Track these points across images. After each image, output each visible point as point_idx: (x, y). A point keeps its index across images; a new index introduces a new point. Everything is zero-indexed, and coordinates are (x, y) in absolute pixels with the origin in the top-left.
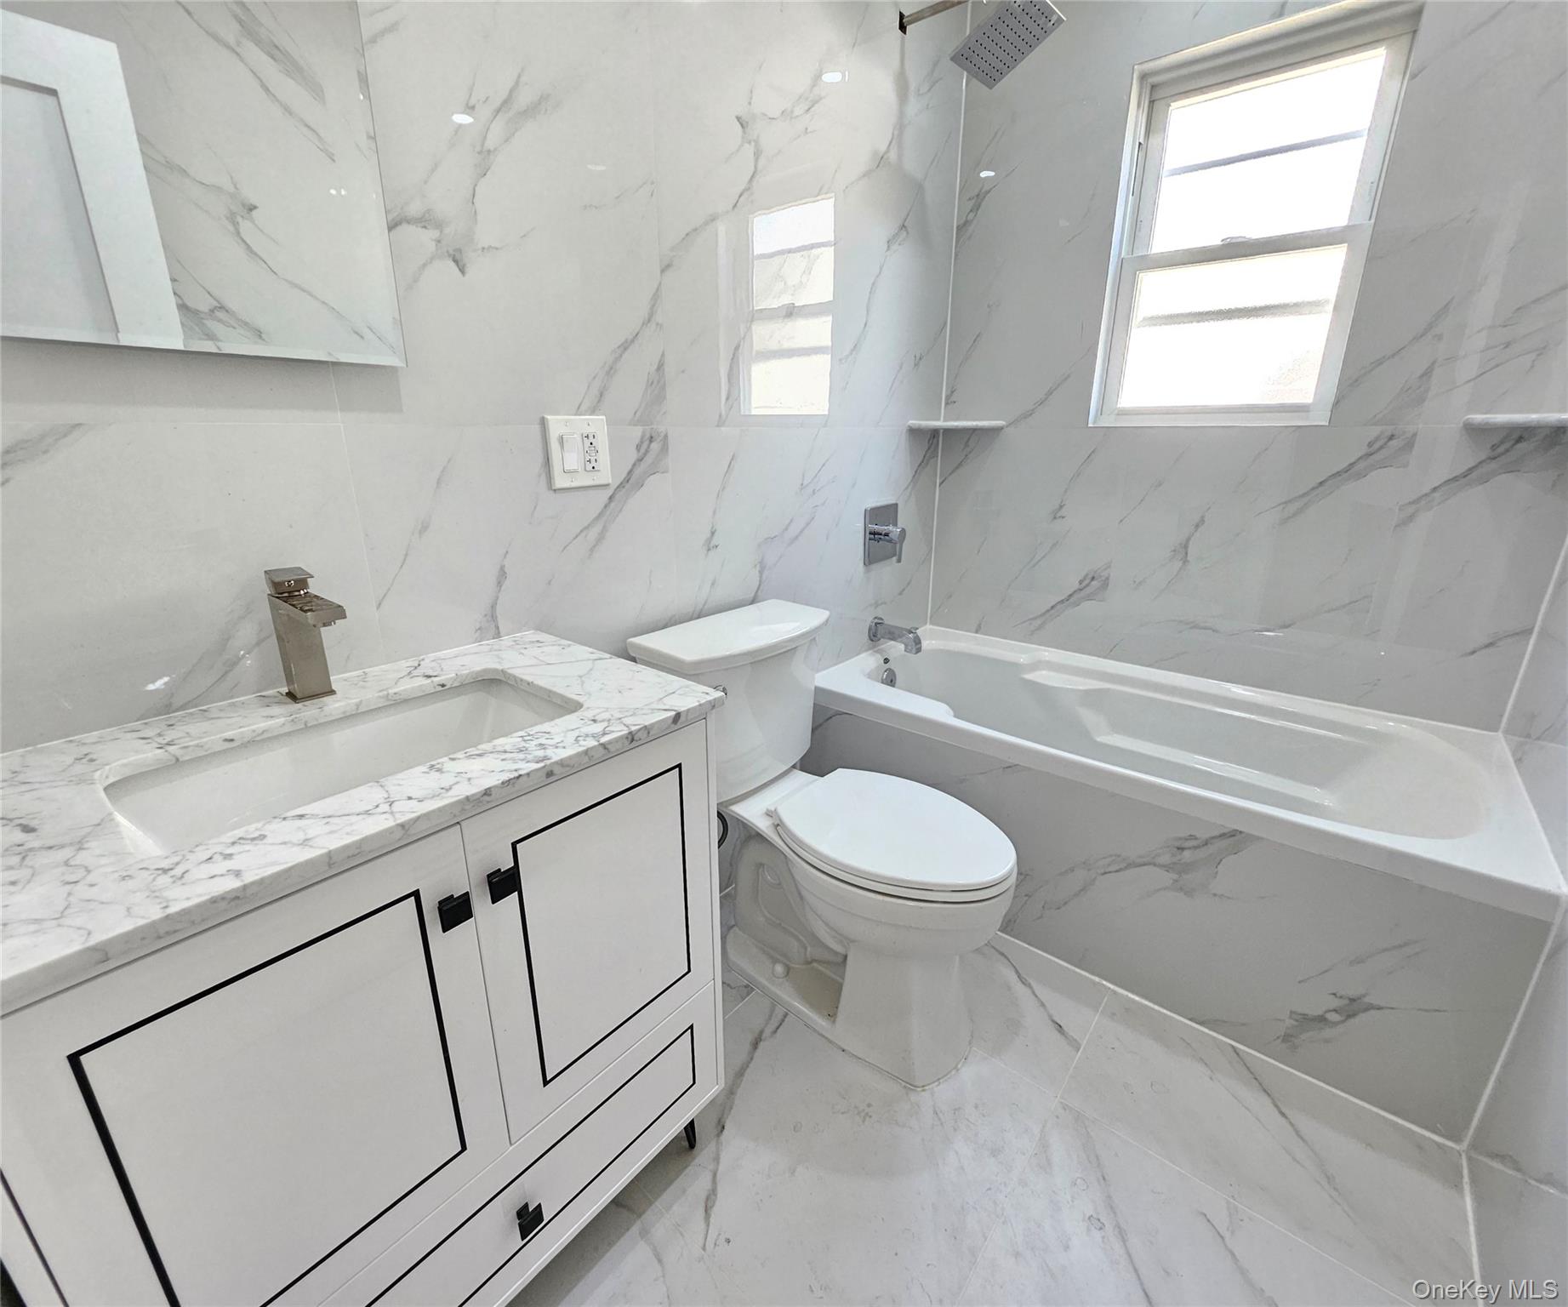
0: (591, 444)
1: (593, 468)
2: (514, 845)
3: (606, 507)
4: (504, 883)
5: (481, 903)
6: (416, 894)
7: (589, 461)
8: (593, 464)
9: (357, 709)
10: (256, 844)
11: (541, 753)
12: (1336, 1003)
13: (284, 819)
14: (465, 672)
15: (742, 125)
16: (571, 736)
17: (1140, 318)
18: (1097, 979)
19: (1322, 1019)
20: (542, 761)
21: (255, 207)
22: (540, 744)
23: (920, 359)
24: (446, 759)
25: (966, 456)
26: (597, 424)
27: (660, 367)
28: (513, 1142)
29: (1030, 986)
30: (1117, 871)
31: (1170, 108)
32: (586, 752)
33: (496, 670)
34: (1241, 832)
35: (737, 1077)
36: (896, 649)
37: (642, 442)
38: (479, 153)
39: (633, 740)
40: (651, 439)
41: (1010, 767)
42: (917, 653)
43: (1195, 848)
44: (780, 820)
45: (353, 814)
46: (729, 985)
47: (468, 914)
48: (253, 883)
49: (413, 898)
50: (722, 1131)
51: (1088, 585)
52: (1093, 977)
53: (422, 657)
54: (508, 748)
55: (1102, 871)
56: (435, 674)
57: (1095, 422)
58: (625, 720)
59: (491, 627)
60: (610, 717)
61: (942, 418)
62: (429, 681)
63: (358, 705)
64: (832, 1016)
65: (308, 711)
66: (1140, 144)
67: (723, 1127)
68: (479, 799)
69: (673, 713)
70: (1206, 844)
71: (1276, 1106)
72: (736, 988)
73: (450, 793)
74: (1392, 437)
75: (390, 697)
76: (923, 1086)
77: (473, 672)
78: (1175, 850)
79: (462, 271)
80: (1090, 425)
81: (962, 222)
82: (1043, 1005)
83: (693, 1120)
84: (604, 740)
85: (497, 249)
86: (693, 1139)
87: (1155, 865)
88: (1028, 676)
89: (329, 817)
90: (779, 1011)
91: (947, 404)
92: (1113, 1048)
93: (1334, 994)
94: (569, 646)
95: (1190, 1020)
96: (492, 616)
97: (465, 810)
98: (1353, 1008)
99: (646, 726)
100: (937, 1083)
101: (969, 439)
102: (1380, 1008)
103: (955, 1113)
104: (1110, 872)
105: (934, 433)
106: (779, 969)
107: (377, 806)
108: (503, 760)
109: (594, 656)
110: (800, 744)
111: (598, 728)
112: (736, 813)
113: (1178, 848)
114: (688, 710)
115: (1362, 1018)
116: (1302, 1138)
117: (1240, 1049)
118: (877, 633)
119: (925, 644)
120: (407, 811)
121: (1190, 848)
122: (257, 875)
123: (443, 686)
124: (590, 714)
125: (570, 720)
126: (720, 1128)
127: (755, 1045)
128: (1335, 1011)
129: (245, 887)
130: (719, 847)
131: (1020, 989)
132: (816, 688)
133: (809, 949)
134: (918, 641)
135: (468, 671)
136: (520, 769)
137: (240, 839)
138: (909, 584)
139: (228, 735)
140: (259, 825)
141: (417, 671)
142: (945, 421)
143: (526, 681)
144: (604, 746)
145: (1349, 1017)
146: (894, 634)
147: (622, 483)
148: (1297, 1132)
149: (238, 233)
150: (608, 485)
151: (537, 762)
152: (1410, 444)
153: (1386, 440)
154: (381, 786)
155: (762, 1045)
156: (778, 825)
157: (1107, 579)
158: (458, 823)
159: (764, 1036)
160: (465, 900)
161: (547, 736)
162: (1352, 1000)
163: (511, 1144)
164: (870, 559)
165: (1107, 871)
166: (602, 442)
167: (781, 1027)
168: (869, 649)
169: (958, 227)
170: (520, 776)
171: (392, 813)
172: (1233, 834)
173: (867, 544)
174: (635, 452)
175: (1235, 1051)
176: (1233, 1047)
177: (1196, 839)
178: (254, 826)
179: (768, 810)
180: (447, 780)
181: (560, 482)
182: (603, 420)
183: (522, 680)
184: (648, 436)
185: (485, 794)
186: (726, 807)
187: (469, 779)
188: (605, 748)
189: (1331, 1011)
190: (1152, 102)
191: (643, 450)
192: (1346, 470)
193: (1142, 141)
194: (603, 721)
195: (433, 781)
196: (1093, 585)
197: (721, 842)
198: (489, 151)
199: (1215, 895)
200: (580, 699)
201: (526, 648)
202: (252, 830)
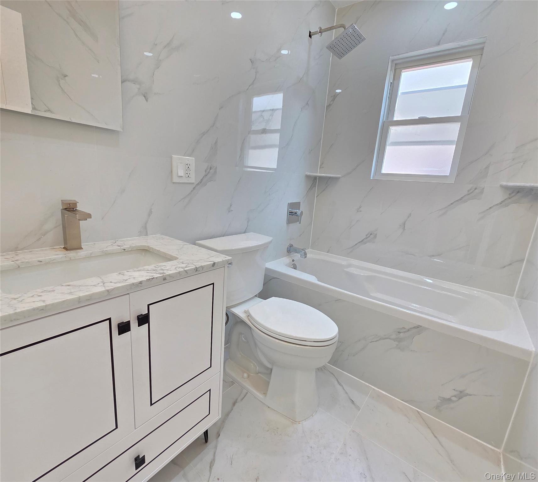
0: (188, 167)
1: (188, 176)
2: (148, 306)
3: (192, 191)
4: (143, 320)
5: (134, 325)
6: (110, 319)
7: (187, 174)
8: (188, 175)
9: (91, 255)
10: (51, 293)
11: (162, 272)
12: (456, 393)
13: (62, 286)
14: (133, 245)
15: (252, 62)
16: (174, 267)
17: (390, 142)
18: (368, 384)
19: (449, 400)
20: (162, 274)
21: (67, 76)
22: (162, 269)
23: (311, 150)
24: (125, 271)
25: (326, 187)
26: (191, 160)
27: (216, 143)
28: (136, 428)
29: (342, 386)
30: (376, 341)
31: (402, 72)
32: (179, 272)
33: (145, 246)
34: (421, 326)
35: (226, 416)
36: (297, 256)
37: (207, 169)
38: (157, 60)
39: (197, 270)
40: (211, 168)
41: (338, 300)
42: (305, 258)
43: (404, 332)
44: (250, 314)
45: (89, 286)
46: (225, 381)
47: (129, 330)
48: (49, 305)
49: (108, 321)
50: (219, 437)
51: (369, 237)
52: (366, 383)
53: (117, 240)
54: (149, 269)
55: (371, 341)
56: (122, 245)
57: (373, 178)
58: (194, 264)
59: (144, 231)
60: (189, 262)
61: (318, 173)
62: (119, 247)
63: (91, 254)
64: (265, 394)
65: (72, 254)
66: (391, 83)
67: (219, 435)
68: (137, 285)
69: (213, 262)
70: (409, 331)
71: (433, 434)
72: (228, 382)
73: (127, 281)
74: (476, 189)
75: (104, 252)
76: (299, 422)
77: (137, 246)
78: (397, 333)
79: (147, 100)
80: (371, 179)
81: (328, 104)
82: (347, 393)
83: (207, 430)
84: (185, 269)
85: (160, 94)
86: (207, 439)
87: (390, 339)
88: (346, 270)
89: (80, 286)
90: (245, 391)
91: (320, 168)
92: (373, 410)
93: (454, 390)
94: (174, 240)
95: (402, 400)
96: (145, 228)
97: (132, 288)
98: (461, 395)
99: (202, 266)
100: (305, 421)
101: (328, 181)
102: (470, 395)
103: (311, 432)
104: (374, 342)
105: (315, 178)
106: (245, 375)
107: (98, 284)
108: (147, 273)
109: (183, 244)
110: (259, 288)
111: (184, 265)
112: (233, 311)
113: (399, 332)
114: (218, 262)
115: (465, 399)
116: (442, 446)
117: (420, 412)
118: (290, 250)
119: (308, 255)
120: (110, 286)
121: (403, 332)
122: (51, 302)
123: (124, 250)
124: (181, 261)
125: (174, 262)
126: (218, 435)
127: (234, 404)
128: (455, 396)
129: (46, 306)
130: (225, 325)
131: (338, 387)
132: (266, 268)
133: (257, 367)
134: (305, 254)
135: (134, 245)
136: (153, 276)
137: (45, 291)
138: (303, 232)
139: (40, 259)
140: (52, 287)
141: (114, 244)
142: (319, 173)
143: (157, 250)
144: (186, 271)
145: (460, 399)
146: (296, 251)
147: (198, 183)
148: (440, 443)
149: (59, 84)
150: (193, 183)
151: (160, 274)
152: (482, 192)
153: (474, 190)
154: (100, 278)
155: (237, 405)
156: (249, 316)
157: (376, 235)
158: (128, 294)
159: (237, 401)
160: (128, 323)
161: (164, 267)
162: (461, 392)
163: (135, 429)
164: (289, 222)
165: (373, 341)
166: (193, 167)
167: (245, 398)
168: (288, 256)
169: (326, 106)
170: (154, 278)
171: (104, 286)
172: (418, 327)
173: (288, 216)
174: (204, 172)
175: (418, 413)
176: (418, 411)
177: (405, 329)
178: (51, 287)
179: (245, 310)
180: (125, 278)
181: (176, 180)
182: (193, 159)
183: (155, 249)
184: (210, 167)
185: (140, 283)
186: (229, 309)
187: (134, 278)
188: (186, 272)
189: (453, 396)
190: (395, 69)
191: (207, 172)
192: (460, 199)
193: (392, 82)
194: (186, 263)
195: (121, 277)
196: (371, 237)
197: (226, 323)
198: (160, 60)
199: (412, 351)
200: (178, 257)
201: (157, 240)
202: (49, 288)
